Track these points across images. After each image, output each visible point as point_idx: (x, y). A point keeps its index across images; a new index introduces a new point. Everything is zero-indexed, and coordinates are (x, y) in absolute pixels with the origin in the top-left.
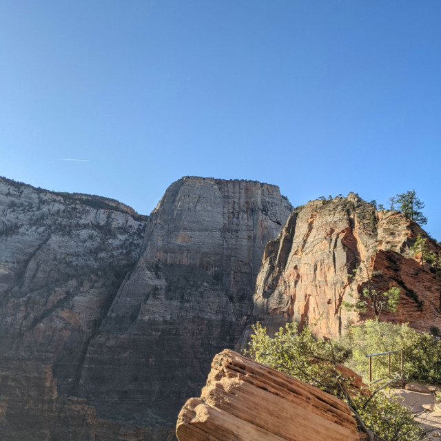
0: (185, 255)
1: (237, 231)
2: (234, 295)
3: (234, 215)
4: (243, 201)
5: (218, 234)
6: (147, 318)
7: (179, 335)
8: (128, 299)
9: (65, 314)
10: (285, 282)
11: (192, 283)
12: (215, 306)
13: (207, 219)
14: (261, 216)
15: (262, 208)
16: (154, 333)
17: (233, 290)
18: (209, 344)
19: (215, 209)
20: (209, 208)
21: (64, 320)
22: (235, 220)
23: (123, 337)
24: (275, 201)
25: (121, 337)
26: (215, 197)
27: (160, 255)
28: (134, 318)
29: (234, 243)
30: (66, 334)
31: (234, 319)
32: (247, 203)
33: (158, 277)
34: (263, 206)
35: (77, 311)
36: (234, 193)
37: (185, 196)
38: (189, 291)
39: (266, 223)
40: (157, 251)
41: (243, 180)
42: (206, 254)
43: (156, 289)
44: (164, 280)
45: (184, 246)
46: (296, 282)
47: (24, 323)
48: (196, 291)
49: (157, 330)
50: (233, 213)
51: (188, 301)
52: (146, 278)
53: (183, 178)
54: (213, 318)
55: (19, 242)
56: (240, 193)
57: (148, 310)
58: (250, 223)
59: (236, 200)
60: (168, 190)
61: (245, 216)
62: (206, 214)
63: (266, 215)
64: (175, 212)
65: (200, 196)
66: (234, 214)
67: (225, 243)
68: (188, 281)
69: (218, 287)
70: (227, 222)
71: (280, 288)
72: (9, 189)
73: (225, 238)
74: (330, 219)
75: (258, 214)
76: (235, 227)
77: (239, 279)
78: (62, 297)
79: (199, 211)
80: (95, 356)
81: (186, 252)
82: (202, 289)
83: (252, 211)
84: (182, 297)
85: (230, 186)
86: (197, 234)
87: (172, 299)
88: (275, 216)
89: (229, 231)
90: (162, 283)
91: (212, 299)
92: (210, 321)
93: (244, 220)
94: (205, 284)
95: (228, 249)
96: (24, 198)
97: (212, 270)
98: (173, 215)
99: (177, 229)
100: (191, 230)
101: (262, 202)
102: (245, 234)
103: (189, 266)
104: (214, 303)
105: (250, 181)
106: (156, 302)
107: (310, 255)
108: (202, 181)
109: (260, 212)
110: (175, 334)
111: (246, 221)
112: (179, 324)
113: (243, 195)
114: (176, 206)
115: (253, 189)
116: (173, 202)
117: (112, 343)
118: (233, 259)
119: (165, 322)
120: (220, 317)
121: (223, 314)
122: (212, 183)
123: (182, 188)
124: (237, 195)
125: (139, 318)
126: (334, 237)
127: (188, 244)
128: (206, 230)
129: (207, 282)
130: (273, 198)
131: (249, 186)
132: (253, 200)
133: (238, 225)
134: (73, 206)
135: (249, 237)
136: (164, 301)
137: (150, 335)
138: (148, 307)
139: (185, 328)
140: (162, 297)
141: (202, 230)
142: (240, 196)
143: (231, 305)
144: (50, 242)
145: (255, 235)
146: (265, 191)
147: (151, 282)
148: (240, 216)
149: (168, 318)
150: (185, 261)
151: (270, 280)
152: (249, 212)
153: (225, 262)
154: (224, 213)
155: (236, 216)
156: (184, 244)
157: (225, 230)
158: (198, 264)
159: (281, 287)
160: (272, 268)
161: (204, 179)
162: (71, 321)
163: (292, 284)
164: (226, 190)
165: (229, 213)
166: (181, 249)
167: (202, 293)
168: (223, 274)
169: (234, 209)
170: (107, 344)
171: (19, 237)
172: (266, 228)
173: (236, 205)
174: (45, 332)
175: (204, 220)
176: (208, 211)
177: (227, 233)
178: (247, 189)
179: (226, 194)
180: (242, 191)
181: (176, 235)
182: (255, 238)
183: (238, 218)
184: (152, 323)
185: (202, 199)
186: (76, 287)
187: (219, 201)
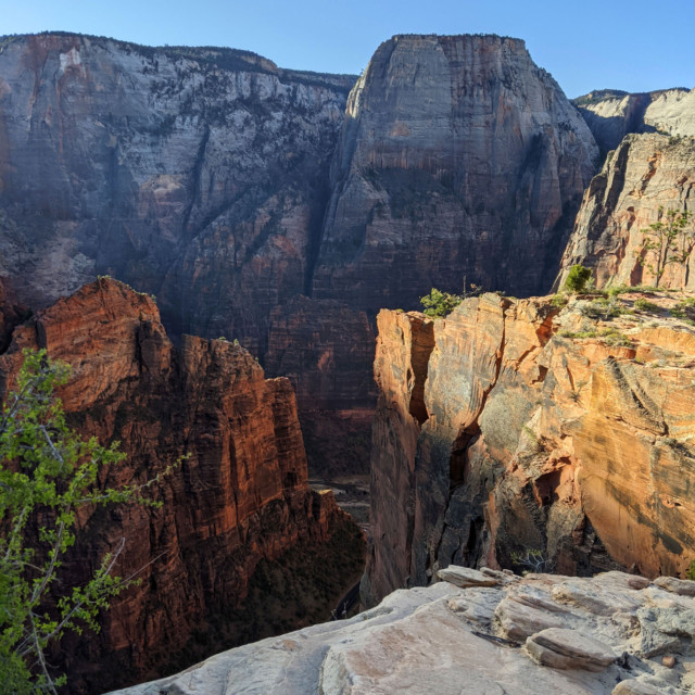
0: (403, 154)
1: (470, 115)
2: (471, 206)
3: (466, 92)
4: (477, 68)
5: (445, 122)
6: (375, 242)
7: (415, 261)
8: (346, 219)
9: (279, 242)
10: (615, 223)
11: (419, 194)
12: (451, 223)
13: (430, 100)
14: (503, 90)
15: (503, 77)
16: (385, 260)
17: (469, 199)
18: (447, 269)
19: (441, 85)
20: (432, 83)
21: (280, 249)
22: (467, 99)
23: (351, 266)
24: (520, 65)
25: (349, 266)
26: (440, 65)
27: (373, 156)
28: (358, 243)
29: (467, 133)
30: (284, 265)
31: (474, 238)
32: (483, 71)
33: (377, 188)
34: (504, 73)
35: (291, 237)
36: (465, 57)
37: (398, 67)
38: (418, 205)
39: (509, 101)
40: (369, 151)
41: (476, 35)
42: (431, 151)
43: (378, 205)
44: (385, 192)
45: (402, 142)
46: (630, 225)
47: (238, 255)
48: (426, 204)
49: (389, 257)
50: (464, 87)
51: (421, 219)
52: (365, 191)
53: (393, 38)
54: (450, 237)
55: (180, 144)
56: (473, 56)
57: (376, 233)
58: (489, 103)
59: (468, 68)
60: (374, 59)
61: (481, 92)
62: (427, 92)
63: (509, 88)
64: (387, 92)
65: (419, 66)
66: (467, 90)
67: (455, 134)
68: (414, 191)
69: (451, 197)
70: (456, 103)
71: (608, 229)
72: (143, 62)
73: (454, 126)
74: (682, 165)
75: (499, 88)
76: (467, 110)
77: (475, 183)
78: (268, 219)
79: (419, 89)
80: (323, 289)
81: (405, 150)
82: (433, 202)
83: (490, 83)
84: (412, 214)
85: (459, 45)
86: (418, 123)
87: (400, 217)
88: (520, 88)
89: (459, 116)
90: (383, 196)
91: (447, 214)
92: (447, 241)
93: (481, 98)
94: (436, 194)
95: (459, 142)
96: (162, 72)
97: (439, 172)
98: (384, 96)
99: (391, 117)
100: (409, 117)
101: (503, 68)
102: (481, 119)
103: (410, 169)
104: (449, 218)
105: (487, 36)
106: (383, 222)
107: (653, 200)
108: (421, 41)
109: (502, 85)
110: (410, 260)
111: (482, 100)
112: (414, 248)
113: (478, 59)
114: (387, 83)
115: (491, 48)
116: (383, 77)
117: (339, 273)
118: (466, 156)
119: (397, 246)
120: (457, 235)
121: (460, 232)
122: (435, 43)
123: (394, 54)
124: (470, 59)
125: (366, 242)
126: (686, 187)
127: (407, 138)
128: (429, 116)
129: (437, 191)
130: (517, 60)
131: (484, 44)
132: (491, 65)
133: (472, 106)
134: (211, 73)
135: (487, 123)
136: (392, 221)
137: (382, 262)
138: (375, 229)
139: (422, 253)
140: (388, 215)
141: (424, 117)
142: (473, 61)
143: (469, 219)
144: (212, 138)
145: (495, 120)
146: (507, 49)
147: (371, 196)
148: (475, 93)
149: (400, 241)
150: (404, 161)
151: (597, 219)
152: (486, 86)
153: (455, 160)
154: (452, 89)
155: (469, 92)
156: (401, 138)
157: (455, 114)
158: (421, 166)
159: (610, 228)
160: (599, 209)
161: (423, 37)
162: (286, 250)
163: (625, 226)
164: (454, 52)
165: (458, 88)
166: (398, 147)
167: (434, 207)
168: (453, 178)
169: (465, 82)
170: (334, 275)
171: (178, 136)
172: (509, 108)
173: (468, 75)
174: (263, 264)
175: (426, 102)
176: (431, 87)
177: (457, 119)
178: (482, 50)
179: (454, 59)
180: (476, 53)
181: (390, 127)
182: (494, 124)
183: (471, 96)
184: (382, 248)
185: (423, 71)
186: (278, 206)
187: (445, 71)
